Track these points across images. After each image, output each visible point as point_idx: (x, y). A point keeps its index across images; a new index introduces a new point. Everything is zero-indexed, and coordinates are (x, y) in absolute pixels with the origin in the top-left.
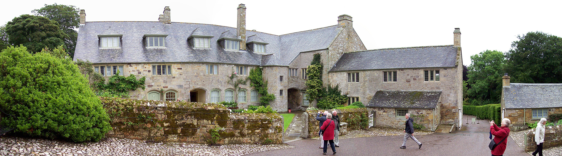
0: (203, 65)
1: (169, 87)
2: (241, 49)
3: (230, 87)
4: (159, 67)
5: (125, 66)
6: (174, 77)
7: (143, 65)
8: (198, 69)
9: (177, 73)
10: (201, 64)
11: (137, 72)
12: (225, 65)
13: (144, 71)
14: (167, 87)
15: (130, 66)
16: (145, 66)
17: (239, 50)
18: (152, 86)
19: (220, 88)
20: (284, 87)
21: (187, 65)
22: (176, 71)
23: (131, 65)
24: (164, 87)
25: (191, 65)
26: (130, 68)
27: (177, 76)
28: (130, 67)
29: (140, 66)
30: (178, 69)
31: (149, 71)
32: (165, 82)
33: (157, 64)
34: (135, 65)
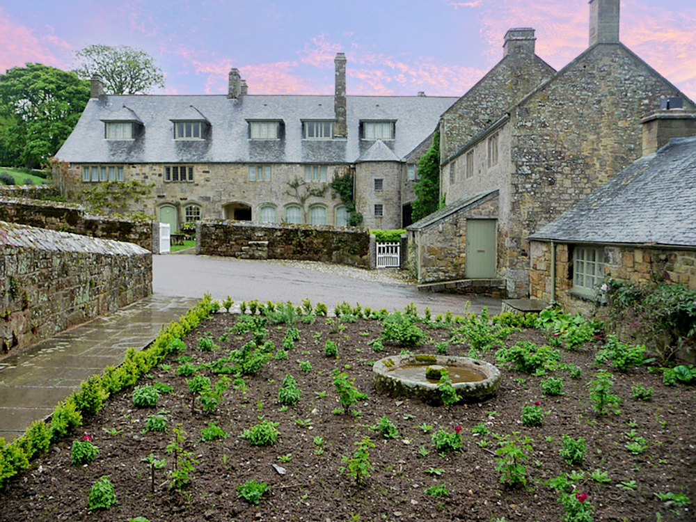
0: (244, 167)
1: (189, 199)
2: (336, 135)
3: (292, 201)
4: (175, 169)
5: (125, 167)
6: (197, 185)
7: (151, 165)
8: (236, 173)
9: (203, 178)
10: (240, 165)
11: (143, 176)
12: (283, 165)
13: (153, 174)
14: (186, 199)
15: (133, 167)
16: (154, 167)
17: (333, 138)
18: (164, 196)
19: (276, 203)
20: (385, 200)
21: (218, 166)
22: (201, 175)
23: (135, 166)
24: (181, 199)
25: (224, 166)
26: (134, 170)
27: (202, 182)
28: (132, 169)
29: (148, 167)
30: (204, 172)
31: (160, 175)
32: (183, 191)
33: (172, 165)
34: (139, 165)
